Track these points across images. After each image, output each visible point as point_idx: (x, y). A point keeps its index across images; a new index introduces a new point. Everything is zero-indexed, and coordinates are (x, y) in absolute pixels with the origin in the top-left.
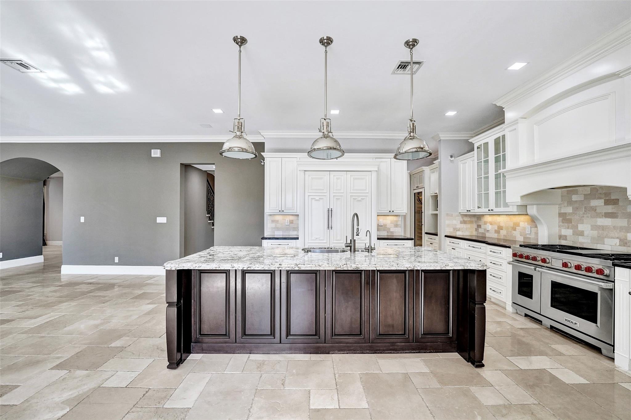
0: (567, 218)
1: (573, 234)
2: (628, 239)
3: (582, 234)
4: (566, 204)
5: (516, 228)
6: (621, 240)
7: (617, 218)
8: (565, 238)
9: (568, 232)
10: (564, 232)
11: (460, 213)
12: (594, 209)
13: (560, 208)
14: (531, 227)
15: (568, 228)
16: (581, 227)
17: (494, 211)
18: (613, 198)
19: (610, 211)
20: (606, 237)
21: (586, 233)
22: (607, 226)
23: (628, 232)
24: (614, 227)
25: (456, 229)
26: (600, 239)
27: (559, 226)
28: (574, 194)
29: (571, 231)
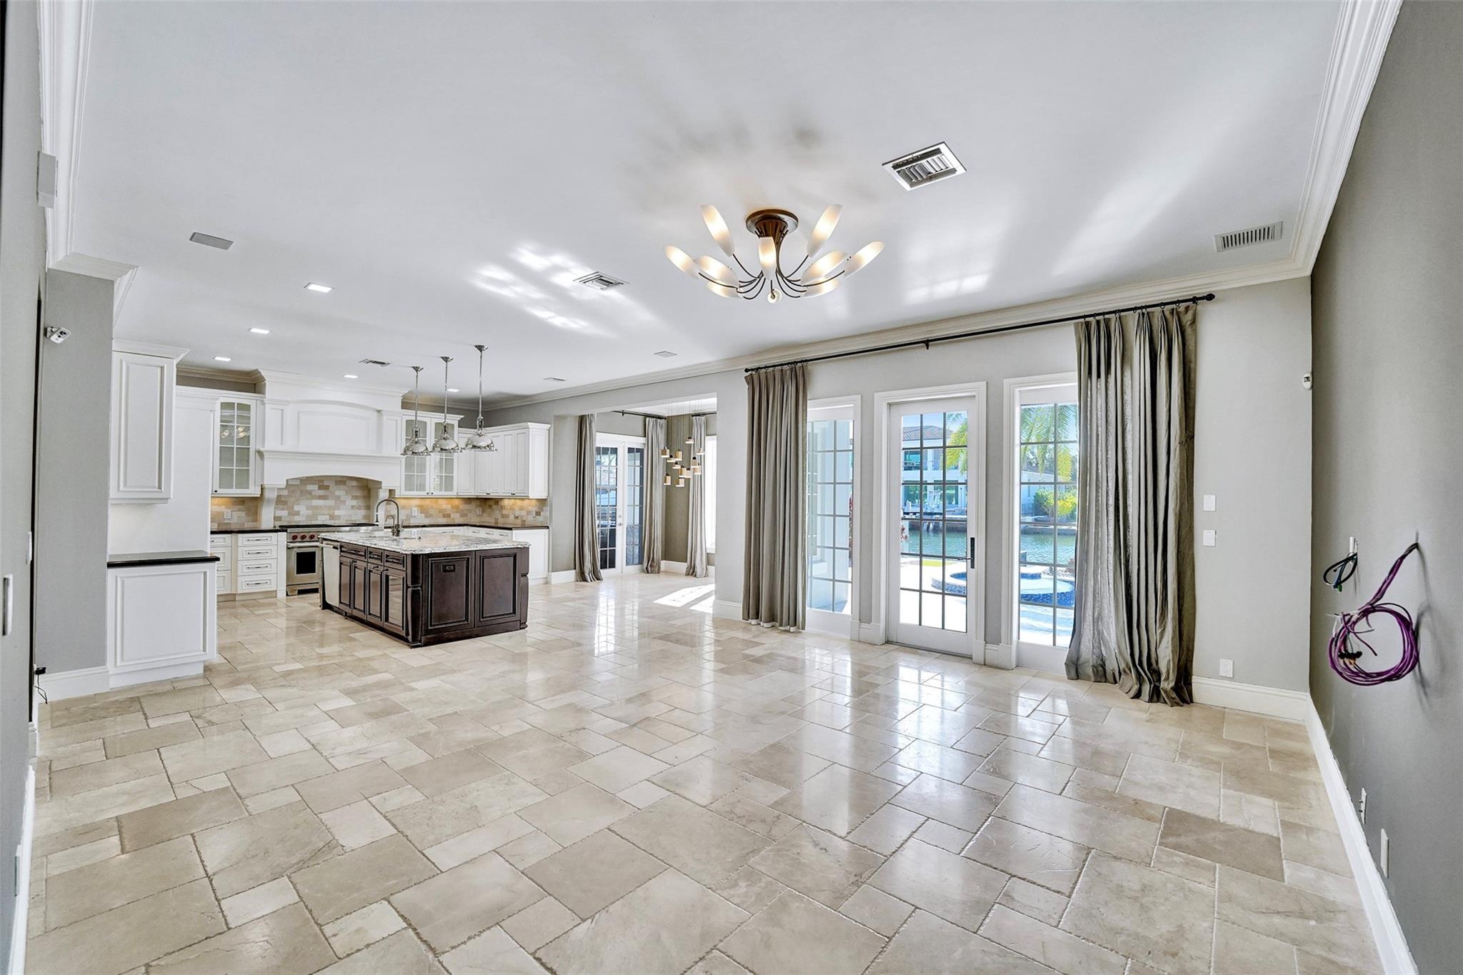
0: (283, 500)
1: (289, 515)
2: (336, 514)
3: (298, 513)
7: (328, 500)
8: (280, 519)
9: (283, 513)
10: (279, 513)
12: (310, 493)
13: (278, 491)
14: (232, 511)
15: (283, 509)
16: (296, 508)
18: (325, 484)
19: (322, 494)
20: (319, 515)
21: (301, 513)
23: (334, 510)
24: (325, 506)
26: (315, 517)
27: (275, 509)
29: (287, 512)
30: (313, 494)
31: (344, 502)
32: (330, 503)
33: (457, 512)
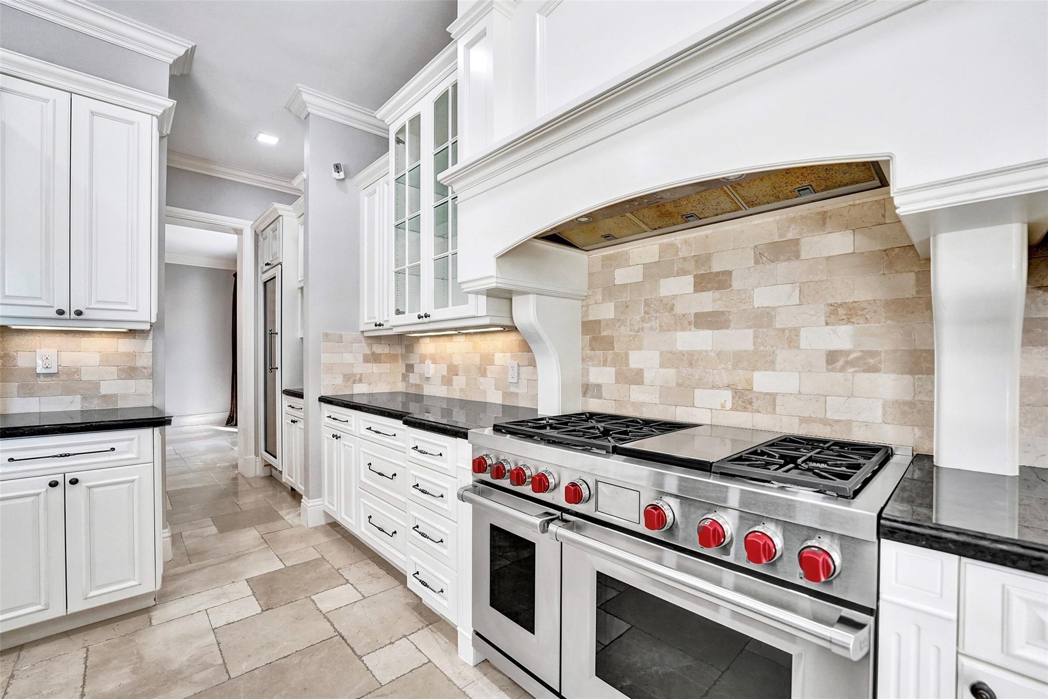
0: (603, 334)
1: (617, 381)
2: (755, 389)
3: (637, 378)
4: (599, 297)
5: (485, 369)
6: (737, 393)
7: (727, 327)
8: (597, 392)
9: (603, 375)
10: (596, 375)
11: (363, 332)
13: (586, 308)
14: (519, 366)
15: (605, 364)
16: (636, 360)
17: (432, 319)
19: (708, 309)
20: (697, 386)
21: (648, 376)
22: (700, 352)
24: (719, 355)
25: (351, 378)
27: (583, 360)
28: (620, 266)
29: (612, 370)
30: (679, 310)
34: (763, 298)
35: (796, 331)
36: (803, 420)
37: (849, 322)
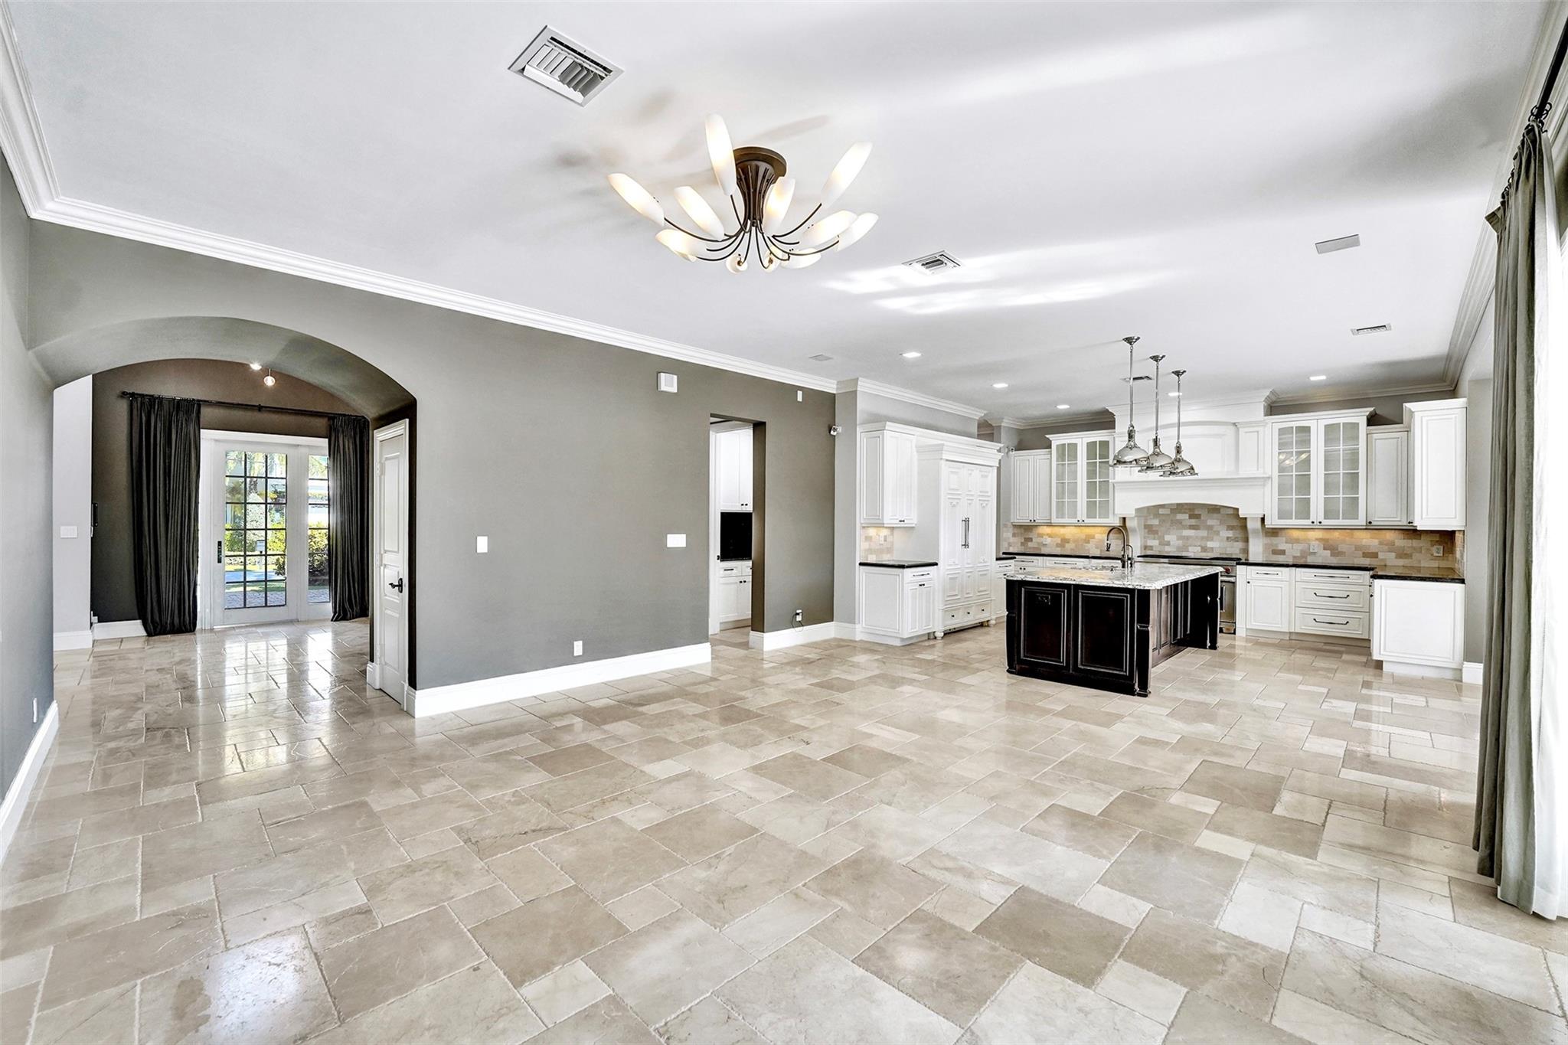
0: (1155, 530)
1: (1159, 545)
2: (1208, 546)
3: (1168, 544)
4: (1152, 517)
6: (1202, 548)
7: (1199, 529)
8: (1151, 548)
10: (1150, 543)
12: (1180, 522)
13: (1146, 520)
15: (1154, 539)
16: (1167, 538)
17: (1086, 522)
18: (1196, 512)
19: (1193, 524)
20: (1191, 546)
21: (1172, 543)
24: (1197, 537)
26: (1185, 548)
30: (1184, 523)
31: (1218, 533)
32: (1203, 533)
33: (1390, 551)
34: (1210, 522)
35: (1219, 532)
36: (1221, 554)
37: (1232, 530)
